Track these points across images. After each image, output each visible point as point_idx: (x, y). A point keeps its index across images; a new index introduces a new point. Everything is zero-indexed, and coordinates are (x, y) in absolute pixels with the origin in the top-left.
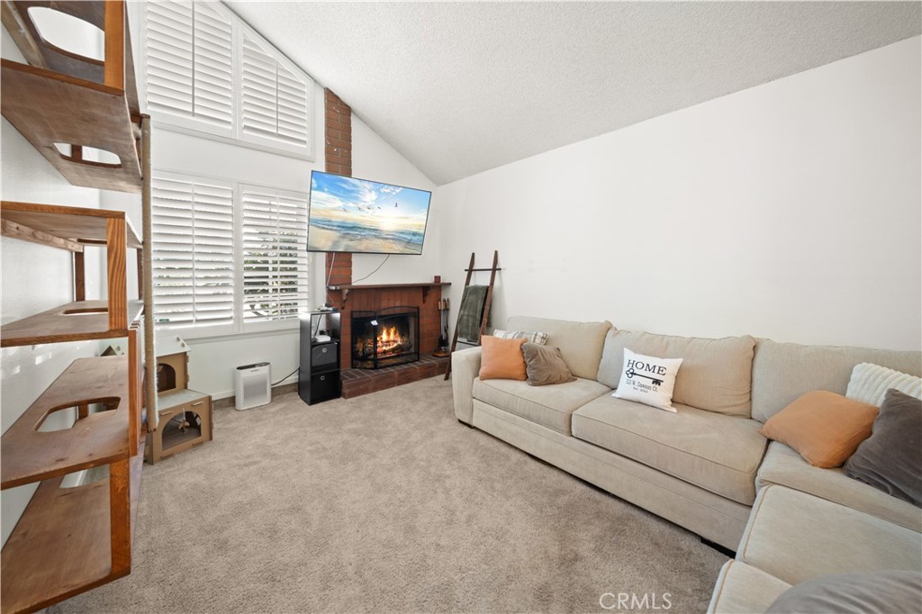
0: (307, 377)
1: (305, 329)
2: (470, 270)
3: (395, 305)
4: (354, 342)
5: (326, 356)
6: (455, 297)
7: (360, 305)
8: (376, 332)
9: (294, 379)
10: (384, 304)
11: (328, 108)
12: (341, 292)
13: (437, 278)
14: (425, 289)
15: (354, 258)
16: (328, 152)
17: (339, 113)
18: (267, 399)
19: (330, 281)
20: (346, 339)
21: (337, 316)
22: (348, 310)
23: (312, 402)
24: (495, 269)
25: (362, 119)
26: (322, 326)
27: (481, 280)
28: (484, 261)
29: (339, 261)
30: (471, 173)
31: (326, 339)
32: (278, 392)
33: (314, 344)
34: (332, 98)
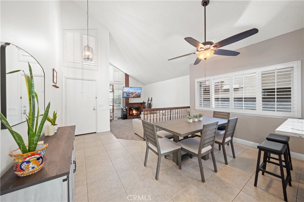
0: (122, 117)
1: (122, 109)
2: (148, 100)
3: (136, 106)
4: (130, 112)
5: (125, 113)
6: (146, 104)
7: (130, 106)
8: (132, 110)
9: (121, 117)
10: (134, 106)
11: (125, 76)
12: (127, 104)
13: (144, 102)
14: (141, 103)
15: (129, 98)
16: (125, 82)
17: (127, 76)
18: (117, 119)
19: (126, 102)
20: (128, 111)
21: (127, 107)
22: (128, 107)
23: (123, 119)
24: (151, 100)
25: (130, 76)
26: (125, 109)
27: (150, 102)
28: (150, 99)
29: (127, 99)
30: (149, 84)
31: (125, 111)
32: (119, 118)
33: (124, 111)
34: (126, 74)
